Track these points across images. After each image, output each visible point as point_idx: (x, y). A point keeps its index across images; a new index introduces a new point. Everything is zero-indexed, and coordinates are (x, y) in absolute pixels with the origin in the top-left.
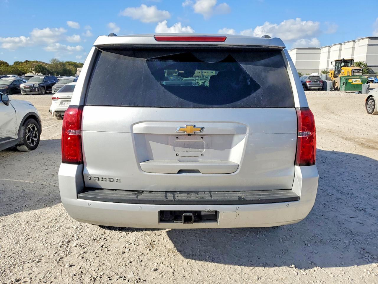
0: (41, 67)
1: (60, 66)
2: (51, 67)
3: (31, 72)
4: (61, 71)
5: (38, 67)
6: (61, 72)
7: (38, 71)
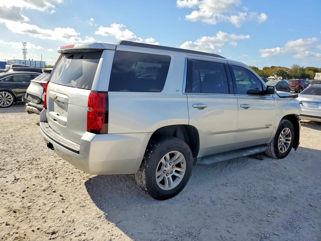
0: (282, 72)
1: (299, 71)
2: (291, 72)
3: (273, 75)
4: (300, 75)
5: (279, 72)
6: (298, 76)
7: (278, 75)
